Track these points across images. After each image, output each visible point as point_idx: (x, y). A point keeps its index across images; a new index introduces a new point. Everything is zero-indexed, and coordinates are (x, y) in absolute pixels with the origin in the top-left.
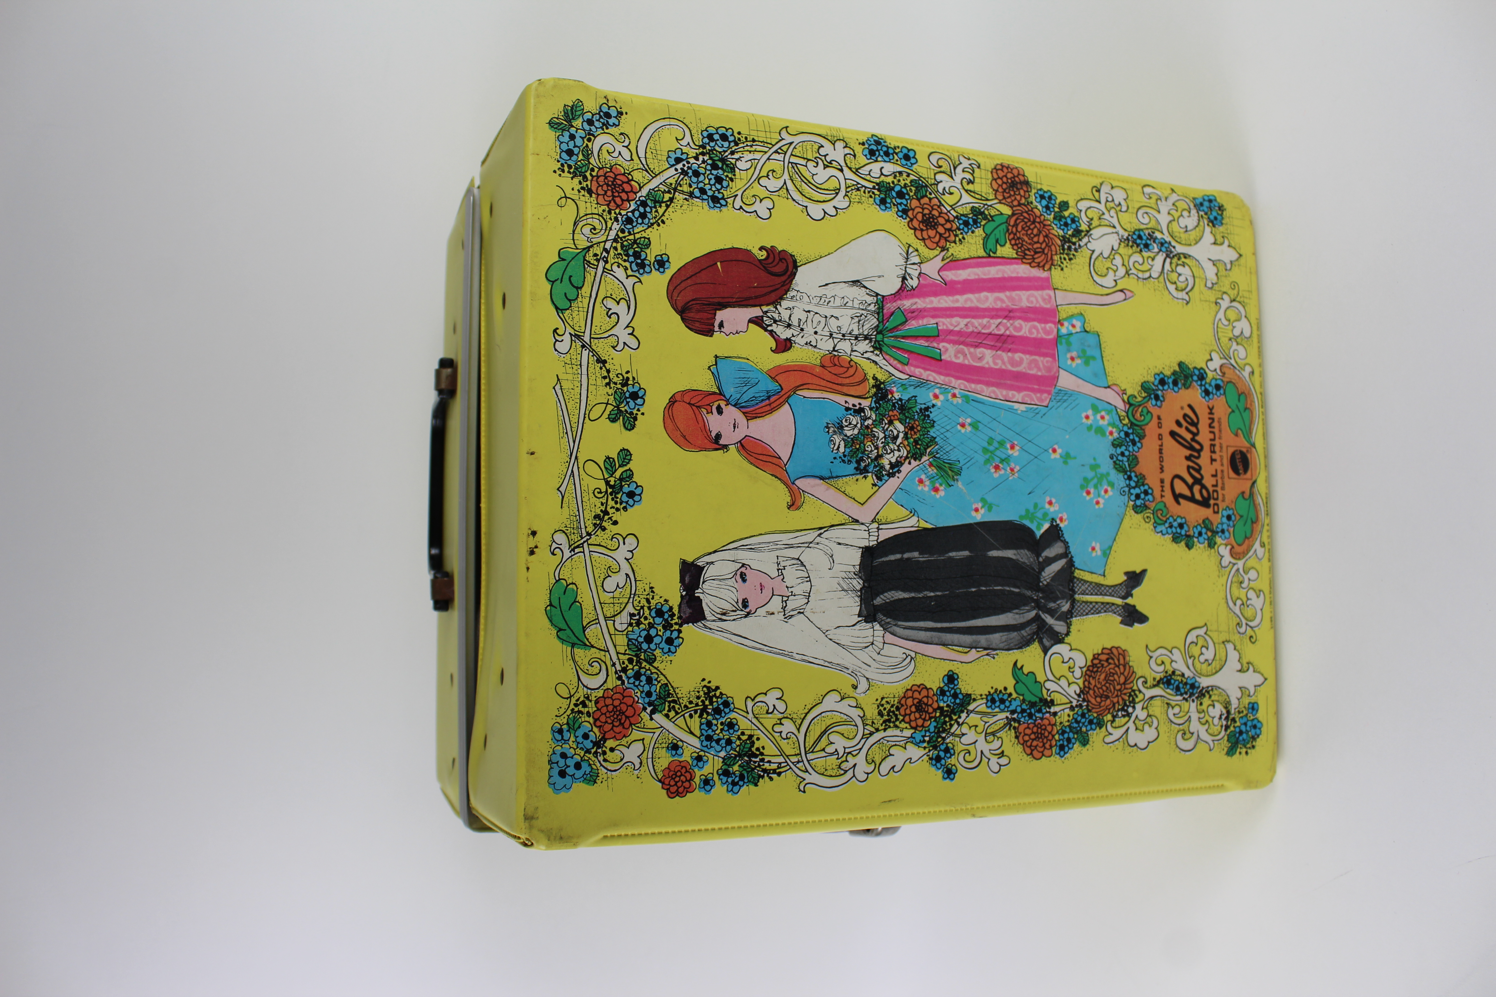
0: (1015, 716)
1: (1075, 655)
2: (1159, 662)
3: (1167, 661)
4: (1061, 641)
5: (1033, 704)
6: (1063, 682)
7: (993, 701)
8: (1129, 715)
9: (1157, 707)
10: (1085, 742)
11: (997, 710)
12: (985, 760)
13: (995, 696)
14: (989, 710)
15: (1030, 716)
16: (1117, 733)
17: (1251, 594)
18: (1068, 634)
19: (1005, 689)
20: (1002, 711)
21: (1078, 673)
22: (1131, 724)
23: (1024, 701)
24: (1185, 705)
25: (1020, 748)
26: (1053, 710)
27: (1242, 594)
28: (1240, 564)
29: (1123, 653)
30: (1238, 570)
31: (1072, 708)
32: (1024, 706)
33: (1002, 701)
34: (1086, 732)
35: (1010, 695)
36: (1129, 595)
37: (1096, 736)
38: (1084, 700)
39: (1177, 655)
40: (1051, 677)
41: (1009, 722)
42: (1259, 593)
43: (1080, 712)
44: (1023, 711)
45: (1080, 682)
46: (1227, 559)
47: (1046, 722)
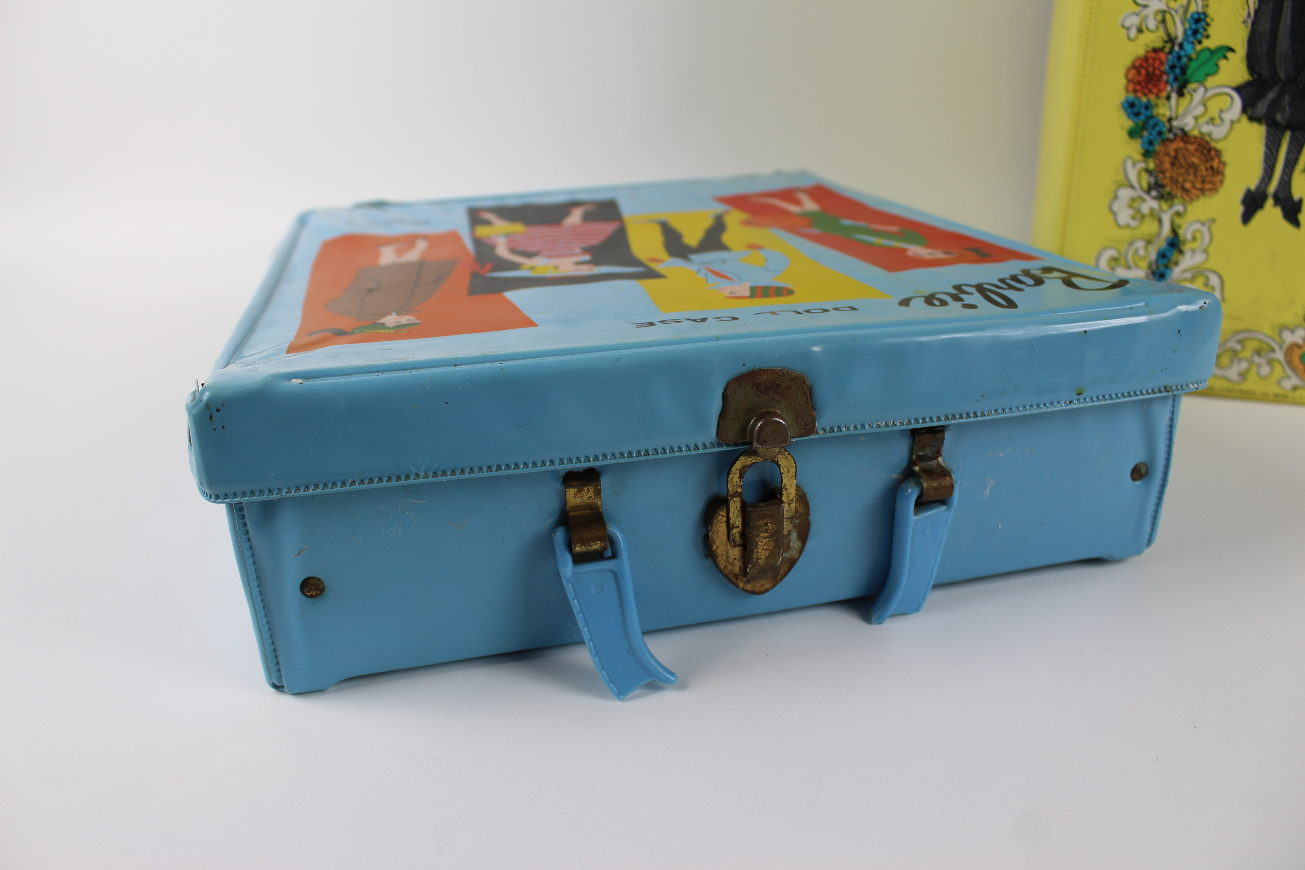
0: (1176, 48)
1: (1227, 124)
2: (1198, 235)
3: (1195, 245)
4: (1244, 110)
5: (1184, 70)
6: (1200, 110)
7: (1198, 21)
8: (1148, 191)
9: (1150, 227)
10: (1132, 134)
11: (1187, 25)
12: (1137, 9)
13: (1203, 24)
14: (1189, 16)
15: (1173, 67)
16: (1133, 175)
17: (1244, 365)
18: (1251, 119)
19: (1207, 37)
20: (1185, 32)
21: (1206, 129)
22: (1139, 192)
23: (1190, 59)
24: (1144, 264)
25: (1141, 52)
26: (1174, 96)
27: (1246, 354)
28: (1279, 355)
29: (1214, 189)
30: (1273, 350)
31: (1170, 120)
32: (1185, 60)
33: (1195, 32)
34: (1142, 137)
35: (1200, 42)
36: (1278, 201)
37: (1135, 148)
38: (1176, 135)
39: (1199, 258)
40: (1210, 93)
41: (1171, 40)
42: (1243, 376)
43: (1164, 130)
44: (1179, 58)
45: (1195, 133)
46: (1289, 338)
47: (1162, 86)
